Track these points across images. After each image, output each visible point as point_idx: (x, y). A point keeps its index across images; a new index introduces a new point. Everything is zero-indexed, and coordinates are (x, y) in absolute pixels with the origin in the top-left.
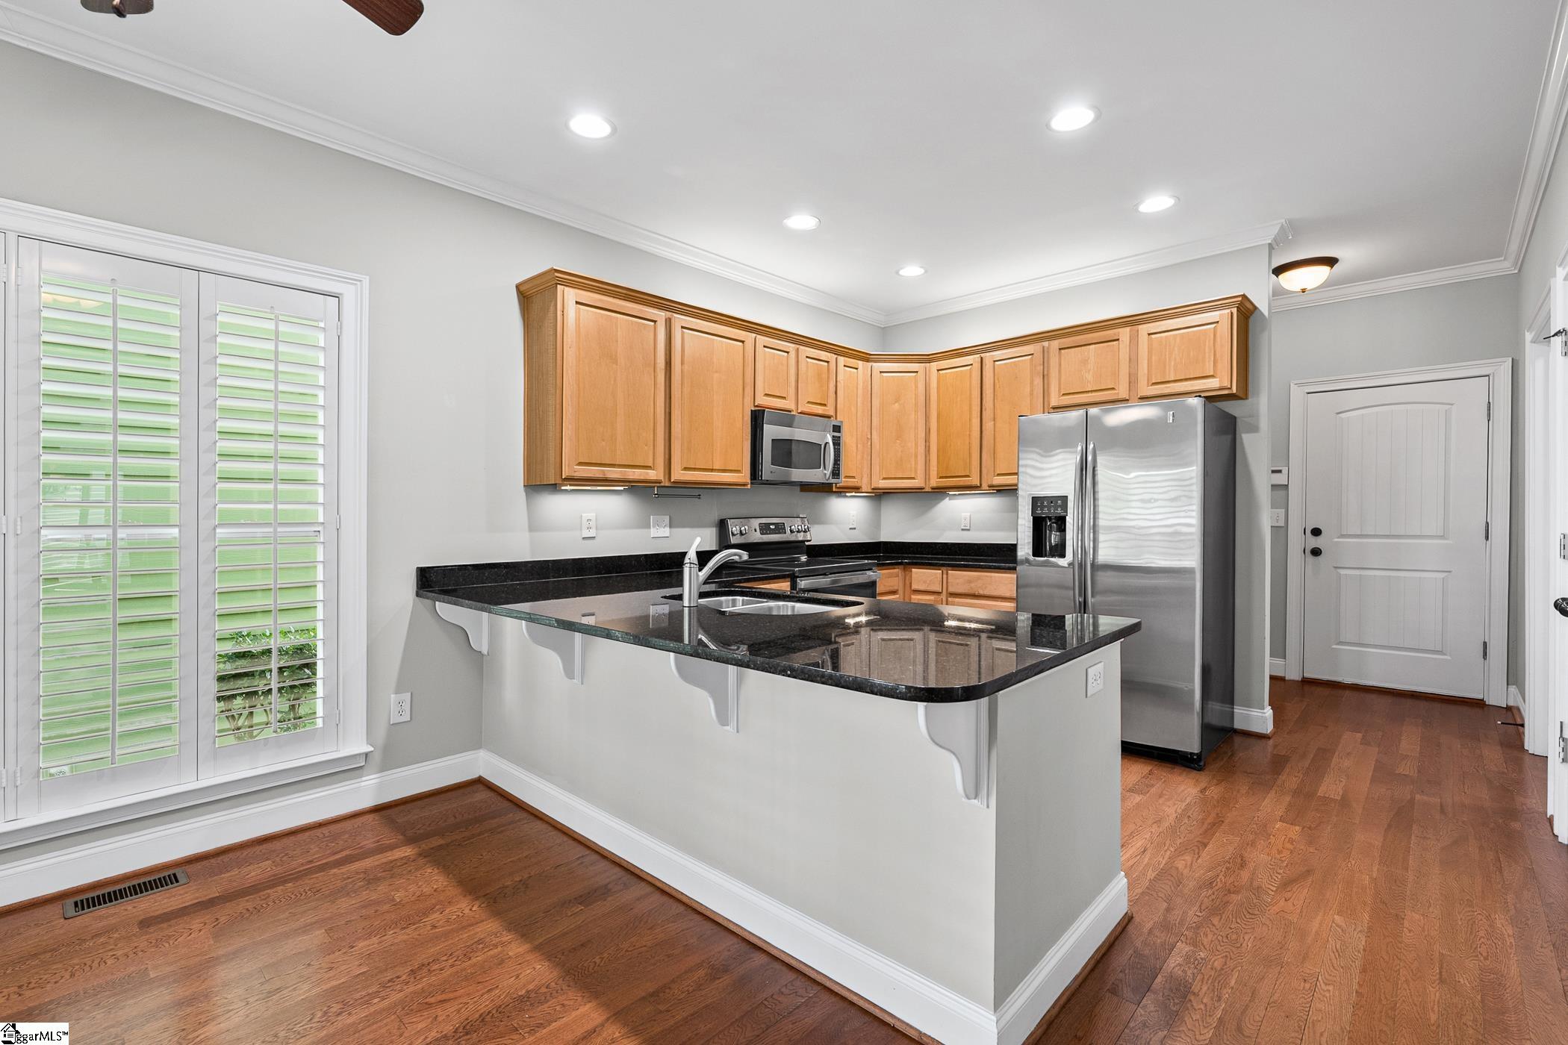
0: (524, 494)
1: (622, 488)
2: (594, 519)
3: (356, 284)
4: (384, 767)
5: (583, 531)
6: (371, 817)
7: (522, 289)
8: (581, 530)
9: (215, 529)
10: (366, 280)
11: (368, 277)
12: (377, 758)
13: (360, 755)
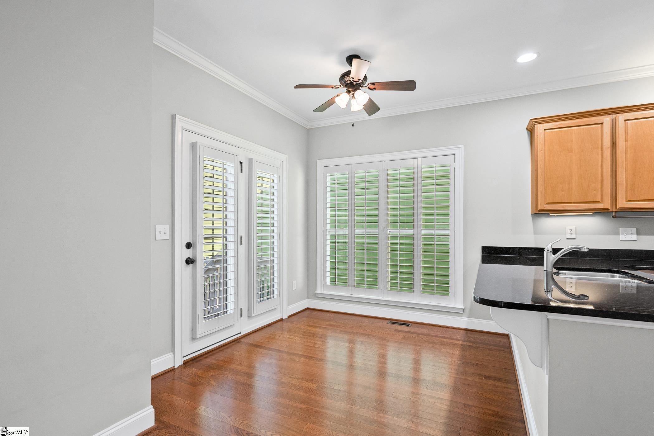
0: (531, 218)
1: (592, 213)
2: (574, 230)
3: (459, 149)
4: (470, 316)
5: (567, 235)
6: (464, 331)
7: (529, 128)
8: (566, 234)
9: (421, 231)
10: (463, 146)
11: (463, 145)
12: (467, 311)
13: (461, 309)
